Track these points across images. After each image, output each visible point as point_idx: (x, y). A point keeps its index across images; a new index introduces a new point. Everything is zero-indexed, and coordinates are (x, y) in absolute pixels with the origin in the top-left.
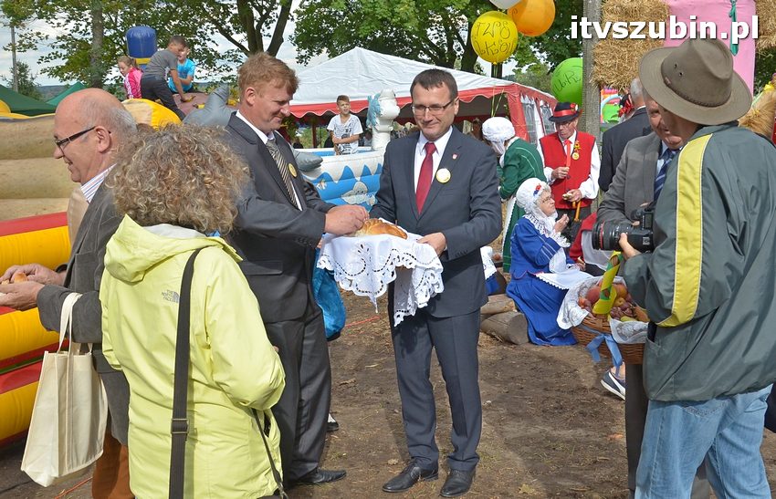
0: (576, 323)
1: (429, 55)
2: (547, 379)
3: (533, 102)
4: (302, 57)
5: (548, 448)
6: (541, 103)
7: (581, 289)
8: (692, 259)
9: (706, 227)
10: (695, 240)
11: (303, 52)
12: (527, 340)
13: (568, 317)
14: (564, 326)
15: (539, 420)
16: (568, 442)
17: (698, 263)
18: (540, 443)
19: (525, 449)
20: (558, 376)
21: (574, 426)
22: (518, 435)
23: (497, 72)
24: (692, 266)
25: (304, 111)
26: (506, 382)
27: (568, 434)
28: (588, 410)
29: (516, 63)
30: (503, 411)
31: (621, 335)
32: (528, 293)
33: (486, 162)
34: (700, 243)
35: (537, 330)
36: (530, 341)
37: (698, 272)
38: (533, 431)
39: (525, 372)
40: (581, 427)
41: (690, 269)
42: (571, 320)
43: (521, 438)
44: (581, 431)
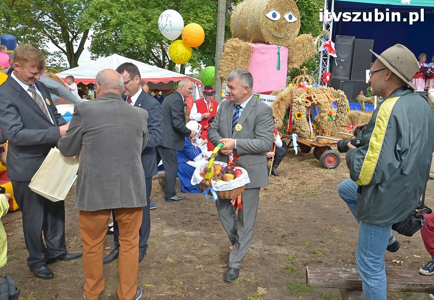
0: (198, 183)
1: (154, 61)
2: (187, 208)
3: (196, 85)
4: (94, 57)
5: (182, 240)
6: (200, 86)
7: (202, 167)
8: (374, 158)
9: (384, 144)
10: (377, 149)
11: (94, 55)
12: (181, 190)
13: (195, 180)
14: (193, 183)
15: (181, 227)
16: (192, 237)
17: (376, 161)
18: (179, 238)
19: (172, 241)
20: (192, 207)
21: (196, 229)
22: (170, 234)
23: (183, 71)
24: (372, 161)
25: (88, 82)
26: (168, 210)
27: (192, 233)
28: (203, 222)
29: (191, 67)
30: (164, 223)
31: (216, 188)
32: (182, 169)
33: (152, 109)
34: (379, 151)
35: (185, 186)
36: (182, 191)
37: (374, 165)
38: (177, 232)
39: (177, 205)
40: (199, 230)
41: (371, 162)
42: (196, 181)
43: (170, 236)
44: (198, 232)
